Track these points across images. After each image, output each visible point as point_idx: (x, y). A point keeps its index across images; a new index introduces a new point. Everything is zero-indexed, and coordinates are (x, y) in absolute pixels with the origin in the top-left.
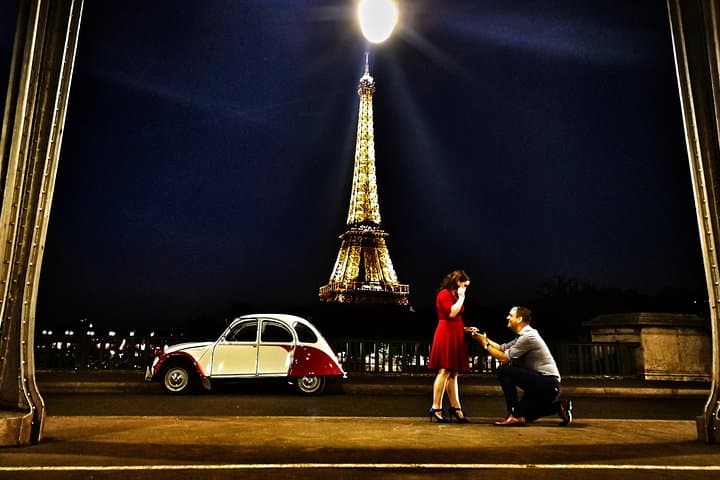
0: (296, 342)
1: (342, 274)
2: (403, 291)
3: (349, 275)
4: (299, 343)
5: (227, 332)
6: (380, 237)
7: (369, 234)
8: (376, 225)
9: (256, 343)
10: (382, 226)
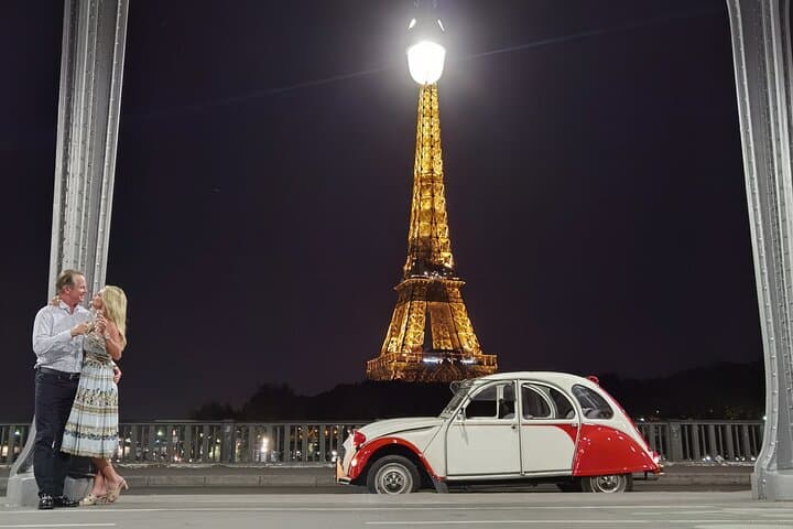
0: (578, 418)
1: (401, 341)
2: (488, 364)
3: (410, 344)
4: (586, 421)
5: (466, 403)
6: (453, 286)
7: (437, 283)
8: (448, 270)
9: (515, 420)
10: (455, 272)
